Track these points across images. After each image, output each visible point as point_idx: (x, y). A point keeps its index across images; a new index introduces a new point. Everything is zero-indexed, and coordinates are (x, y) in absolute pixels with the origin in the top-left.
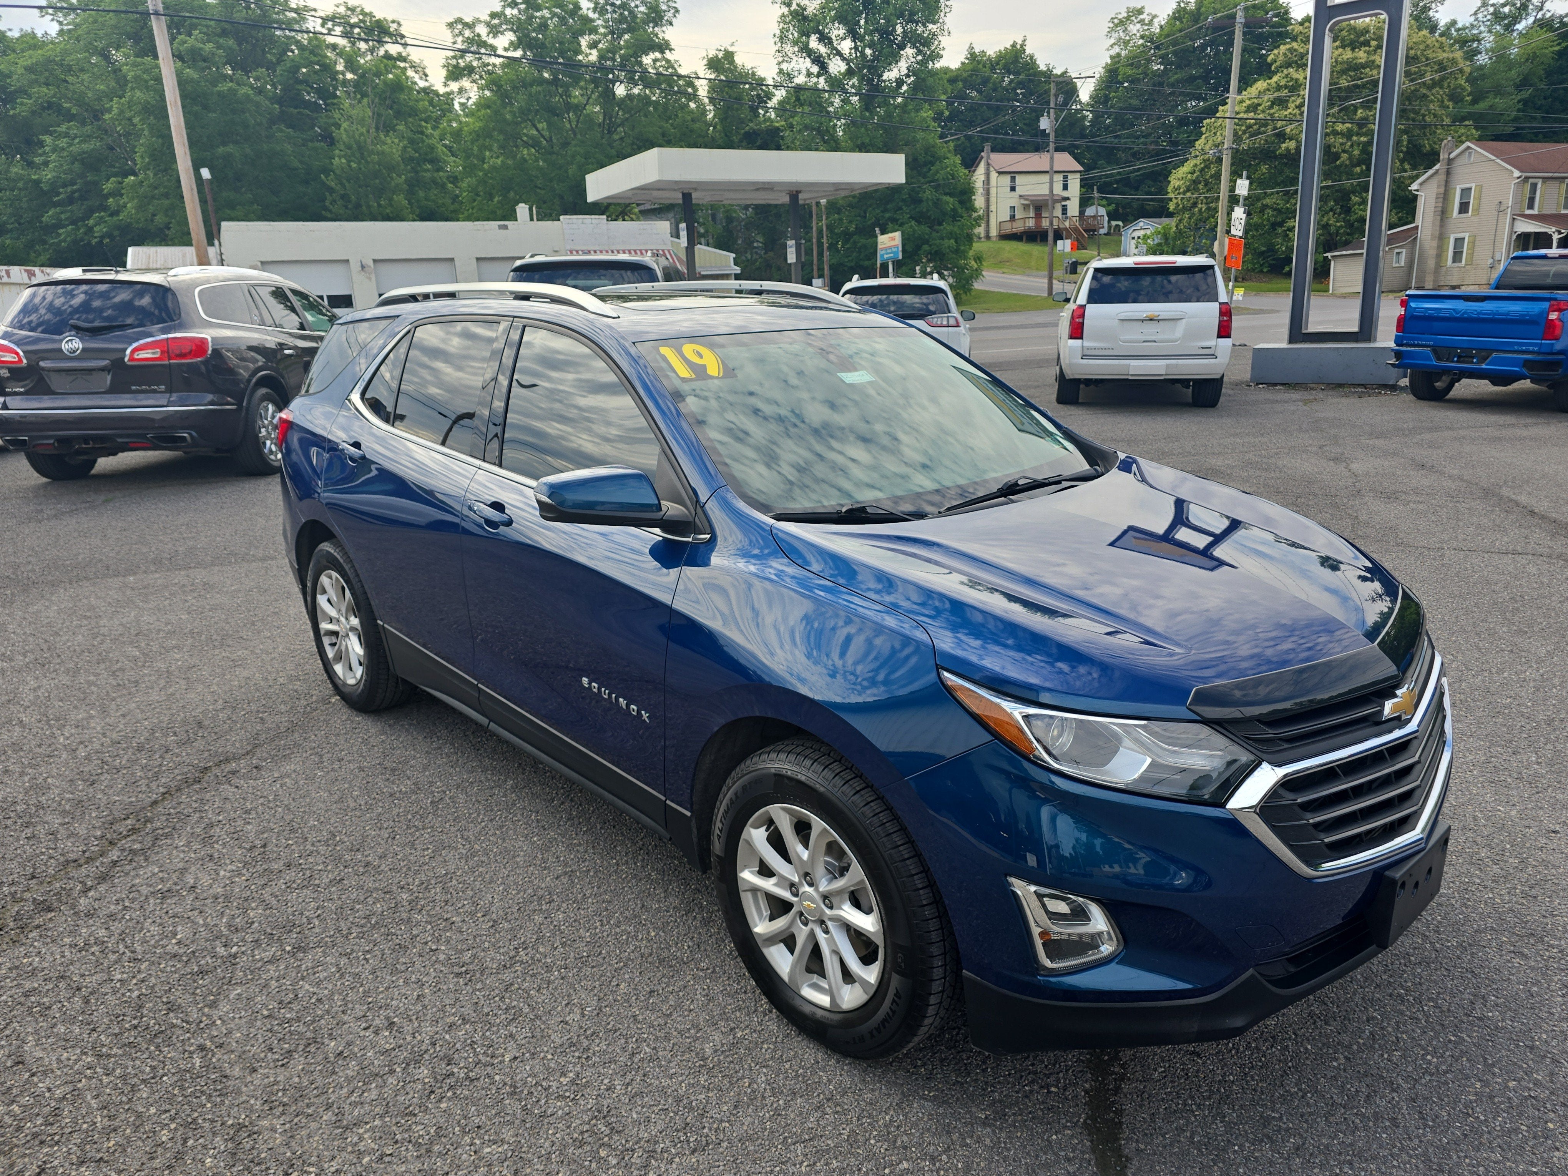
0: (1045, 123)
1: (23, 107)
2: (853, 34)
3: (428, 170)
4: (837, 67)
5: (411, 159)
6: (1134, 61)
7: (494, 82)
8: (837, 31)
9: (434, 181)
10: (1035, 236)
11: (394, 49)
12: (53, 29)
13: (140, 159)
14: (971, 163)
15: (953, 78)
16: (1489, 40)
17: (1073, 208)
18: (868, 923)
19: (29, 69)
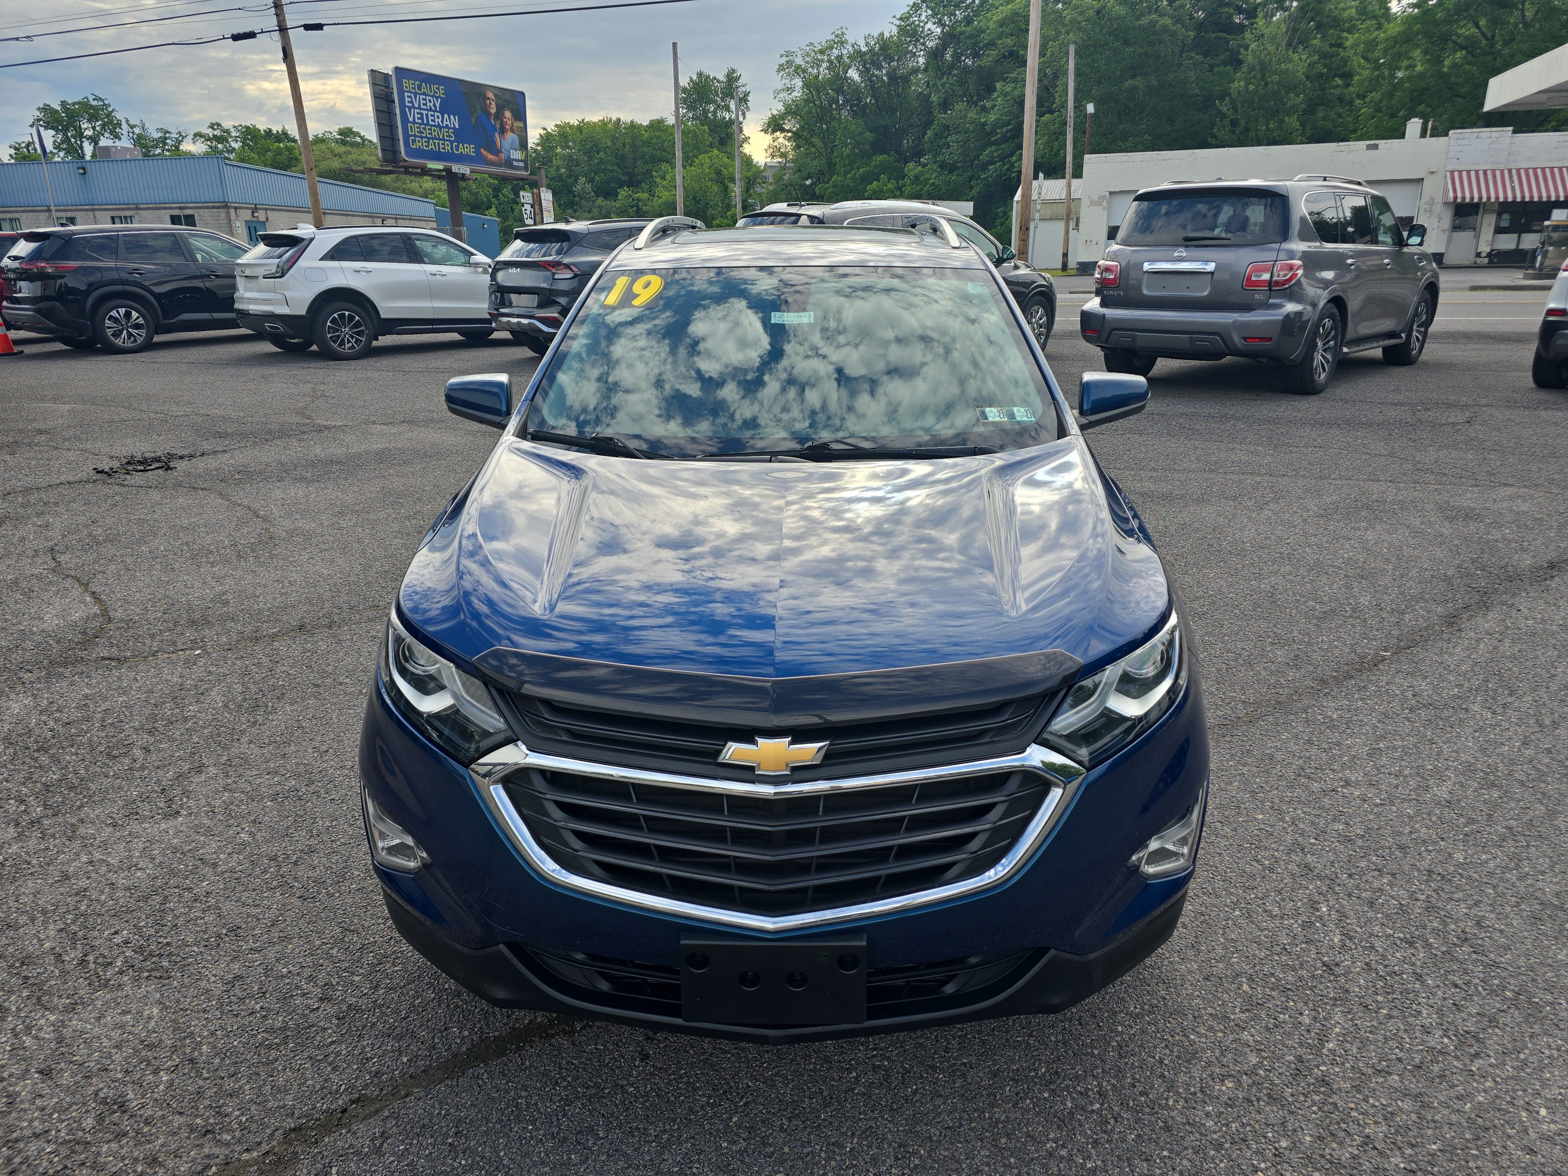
3: (1338, 86)
5: (1321, 75)
9: (1341, 99)
19: (1001, 24)
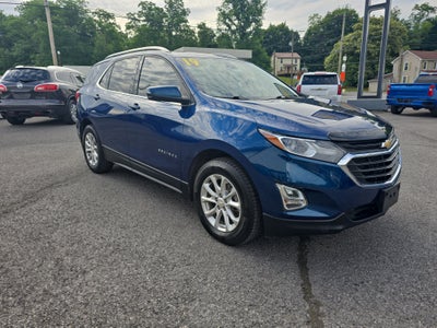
0: (291, 44)
1: (9, 35)
2: (238, 19)
4: (234, 28)
6: (315, 28)
7: (139, 30)
8: (234, 18)
10: (288, 75)
11: (111, 21)
12: (18, 14)
13: (41, 49)
14: (270, 54)
15: (266, 32)
16: (413, 24)
17: (298, 68)
18: (237, 204)
